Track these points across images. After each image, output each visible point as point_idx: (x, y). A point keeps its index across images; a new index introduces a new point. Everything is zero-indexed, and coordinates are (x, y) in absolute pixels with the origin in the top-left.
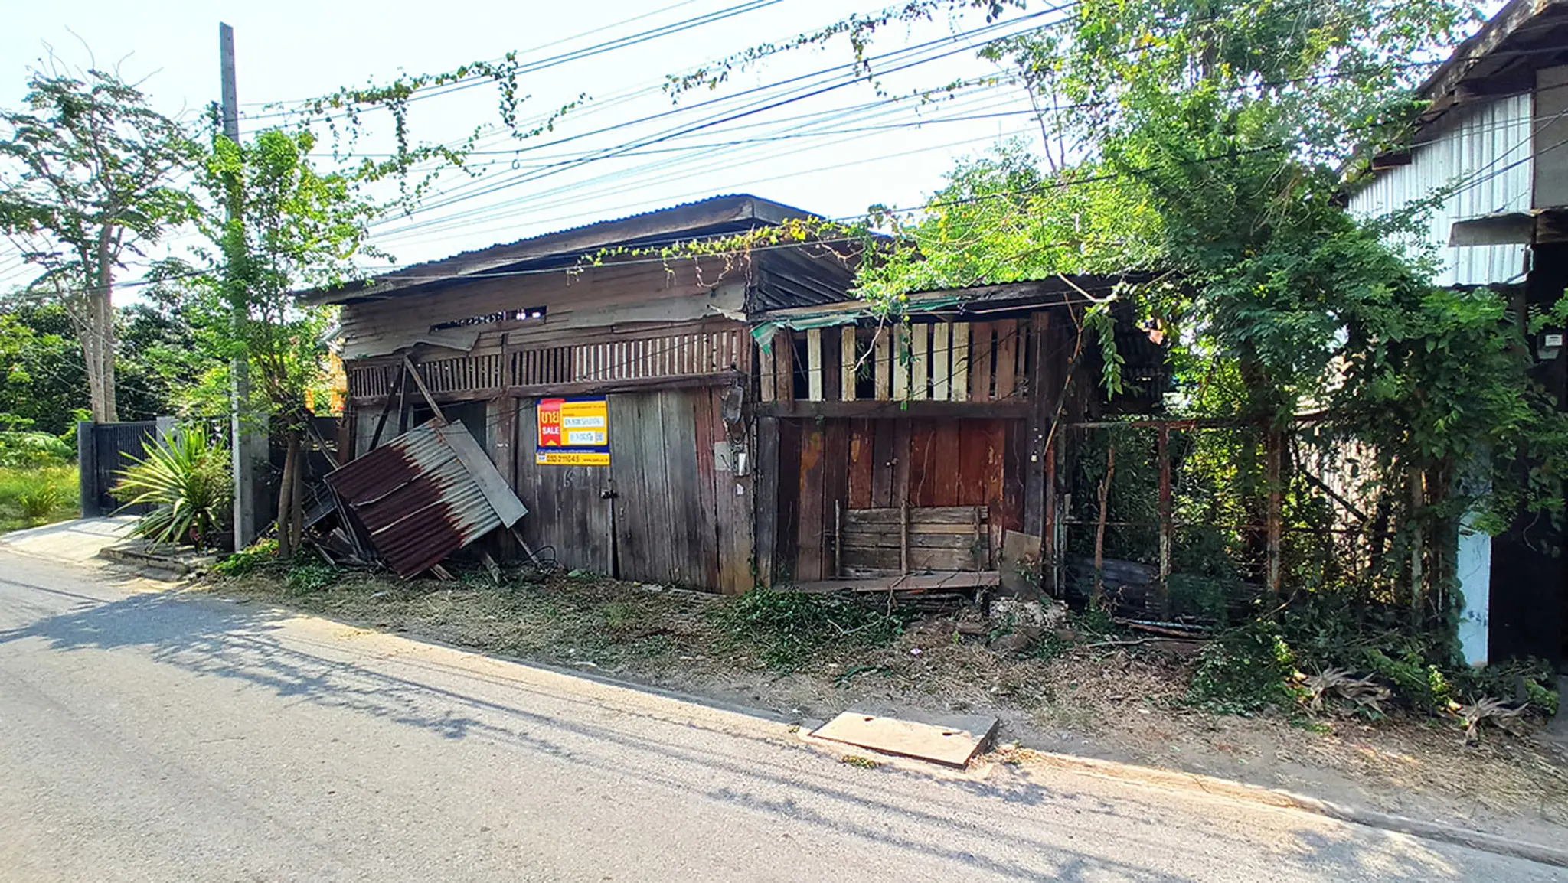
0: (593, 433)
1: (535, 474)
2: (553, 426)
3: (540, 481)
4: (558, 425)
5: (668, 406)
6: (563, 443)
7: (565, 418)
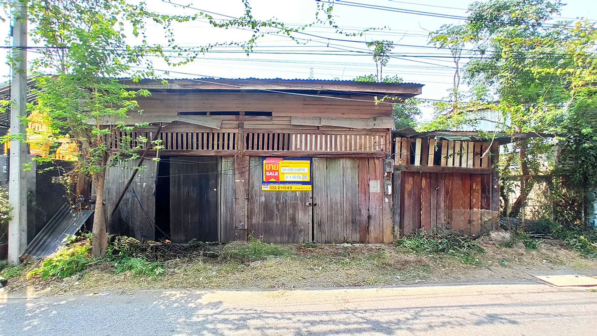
0: (301, 175)
1: (261, 196)
2: (275, 171)
3: (263, 199)
4: (278, 171)
5: (346, 165)
6: (280, 180)
7: (282, 168)
